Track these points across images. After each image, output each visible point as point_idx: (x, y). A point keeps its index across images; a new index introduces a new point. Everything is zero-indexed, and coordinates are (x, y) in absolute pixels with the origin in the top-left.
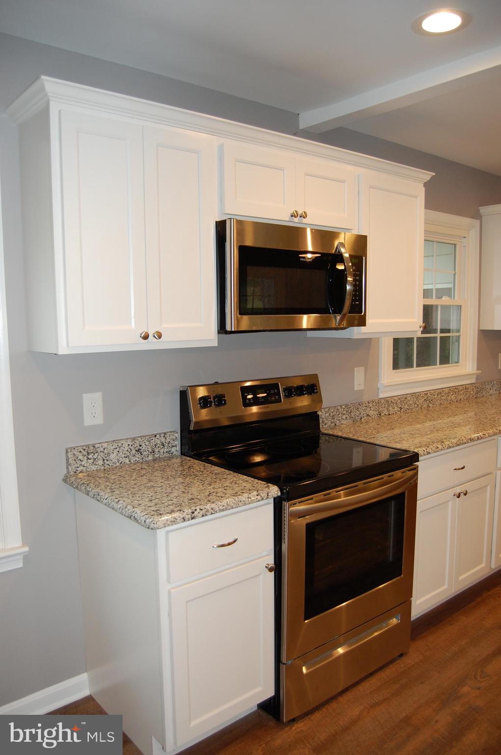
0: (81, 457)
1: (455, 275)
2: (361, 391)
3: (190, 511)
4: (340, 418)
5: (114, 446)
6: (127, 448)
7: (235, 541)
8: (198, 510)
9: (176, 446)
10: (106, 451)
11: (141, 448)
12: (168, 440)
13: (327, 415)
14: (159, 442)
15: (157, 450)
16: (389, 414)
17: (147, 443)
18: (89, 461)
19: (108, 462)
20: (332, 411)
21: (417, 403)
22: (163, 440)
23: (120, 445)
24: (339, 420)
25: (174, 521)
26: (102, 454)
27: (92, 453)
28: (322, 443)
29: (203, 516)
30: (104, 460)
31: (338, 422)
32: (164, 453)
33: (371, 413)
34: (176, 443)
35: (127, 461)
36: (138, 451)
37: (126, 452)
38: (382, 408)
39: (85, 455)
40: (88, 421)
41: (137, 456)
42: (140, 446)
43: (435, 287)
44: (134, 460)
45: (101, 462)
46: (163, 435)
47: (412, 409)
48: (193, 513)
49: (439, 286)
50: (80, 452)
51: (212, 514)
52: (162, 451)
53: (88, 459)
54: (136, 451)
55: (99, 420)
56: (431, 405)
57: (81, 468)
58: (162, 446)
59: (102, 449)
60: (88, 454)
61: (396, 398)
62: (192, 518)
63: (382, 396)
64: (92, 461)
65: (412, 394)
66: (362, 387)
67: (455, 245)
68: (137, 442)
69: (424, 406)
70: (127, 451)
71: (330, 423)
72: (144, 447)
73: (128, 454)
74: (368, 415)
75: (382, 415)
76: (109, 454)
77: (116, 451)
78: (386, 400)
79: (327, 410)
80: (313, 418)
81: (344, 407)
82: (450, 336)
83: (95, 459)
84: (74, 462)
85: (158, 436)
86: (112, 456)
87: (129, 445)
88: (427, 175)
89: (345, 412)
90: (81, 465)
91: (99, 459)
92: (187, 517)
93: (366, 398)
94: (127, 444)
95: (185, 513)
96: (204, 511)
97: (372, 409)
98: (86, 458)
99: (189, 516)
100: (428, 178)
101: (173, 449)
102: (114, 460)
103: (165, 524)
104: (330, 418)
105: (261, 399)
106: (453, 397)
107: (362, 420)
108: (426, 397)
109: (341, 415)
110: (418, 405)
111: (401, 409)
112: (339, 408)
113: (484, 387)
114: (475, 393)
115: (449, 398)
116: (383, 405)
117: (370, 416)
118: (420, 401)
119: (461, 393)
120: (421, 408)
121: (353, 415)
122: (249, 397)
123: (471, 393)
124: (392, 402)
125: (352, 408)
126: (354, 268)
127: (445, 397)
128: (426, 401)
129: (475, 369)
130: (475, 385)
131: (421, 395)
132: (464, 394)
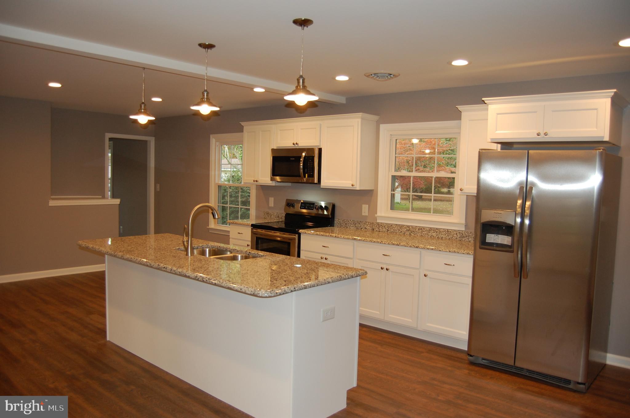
0: (266, 214)
2: (365, 216)
13: (343, 222)
16: (379, 231)
20: (346, 221)
21: (401, 230)
24: (349, 226)
31: (348, 227)
33: (368, 227)
36: (278, 216)
40: (270, 206)
45: (269, 217)
55: (273, 205)
57: (266, 217)
61: (385, 224)
63: (378, 221)
66: (366, 214)
68: (278, 214)
69: (407, 233)
71: (344, 226)
72: (279, 216)
74: (365, 228)
75: (375, 230)
76: (271, 215)
78: (378, 224)
79: (343, 220)
81: (352, 221)
89: (352, 223)
93: (368, 220)
97: (368, 225)
104: (344, 224)
105: (306, 208)
106: (434, 234)
107: (362, 229)
108: (408, 229)
109: (350, 224)
110: (401, 232)
111: (388, 230)
112: (349, 221)
113: (471, 235)
114: (458, 237)
115: (429, 234)
116: (375, 226)
117: (367, 229)
118: (403, 230)
119: (443, 233)
120: (404, 234)
121: (356, 225)
122: (303, 206)
123: (454, 236)
124: (381, 225)
125: (356, 222)
126: (310, 160)
127: (426, 233)
128: (408, 231)
129: (463, 221)
130: (459, 232)
131: (404, 227)
132: (445, 235)
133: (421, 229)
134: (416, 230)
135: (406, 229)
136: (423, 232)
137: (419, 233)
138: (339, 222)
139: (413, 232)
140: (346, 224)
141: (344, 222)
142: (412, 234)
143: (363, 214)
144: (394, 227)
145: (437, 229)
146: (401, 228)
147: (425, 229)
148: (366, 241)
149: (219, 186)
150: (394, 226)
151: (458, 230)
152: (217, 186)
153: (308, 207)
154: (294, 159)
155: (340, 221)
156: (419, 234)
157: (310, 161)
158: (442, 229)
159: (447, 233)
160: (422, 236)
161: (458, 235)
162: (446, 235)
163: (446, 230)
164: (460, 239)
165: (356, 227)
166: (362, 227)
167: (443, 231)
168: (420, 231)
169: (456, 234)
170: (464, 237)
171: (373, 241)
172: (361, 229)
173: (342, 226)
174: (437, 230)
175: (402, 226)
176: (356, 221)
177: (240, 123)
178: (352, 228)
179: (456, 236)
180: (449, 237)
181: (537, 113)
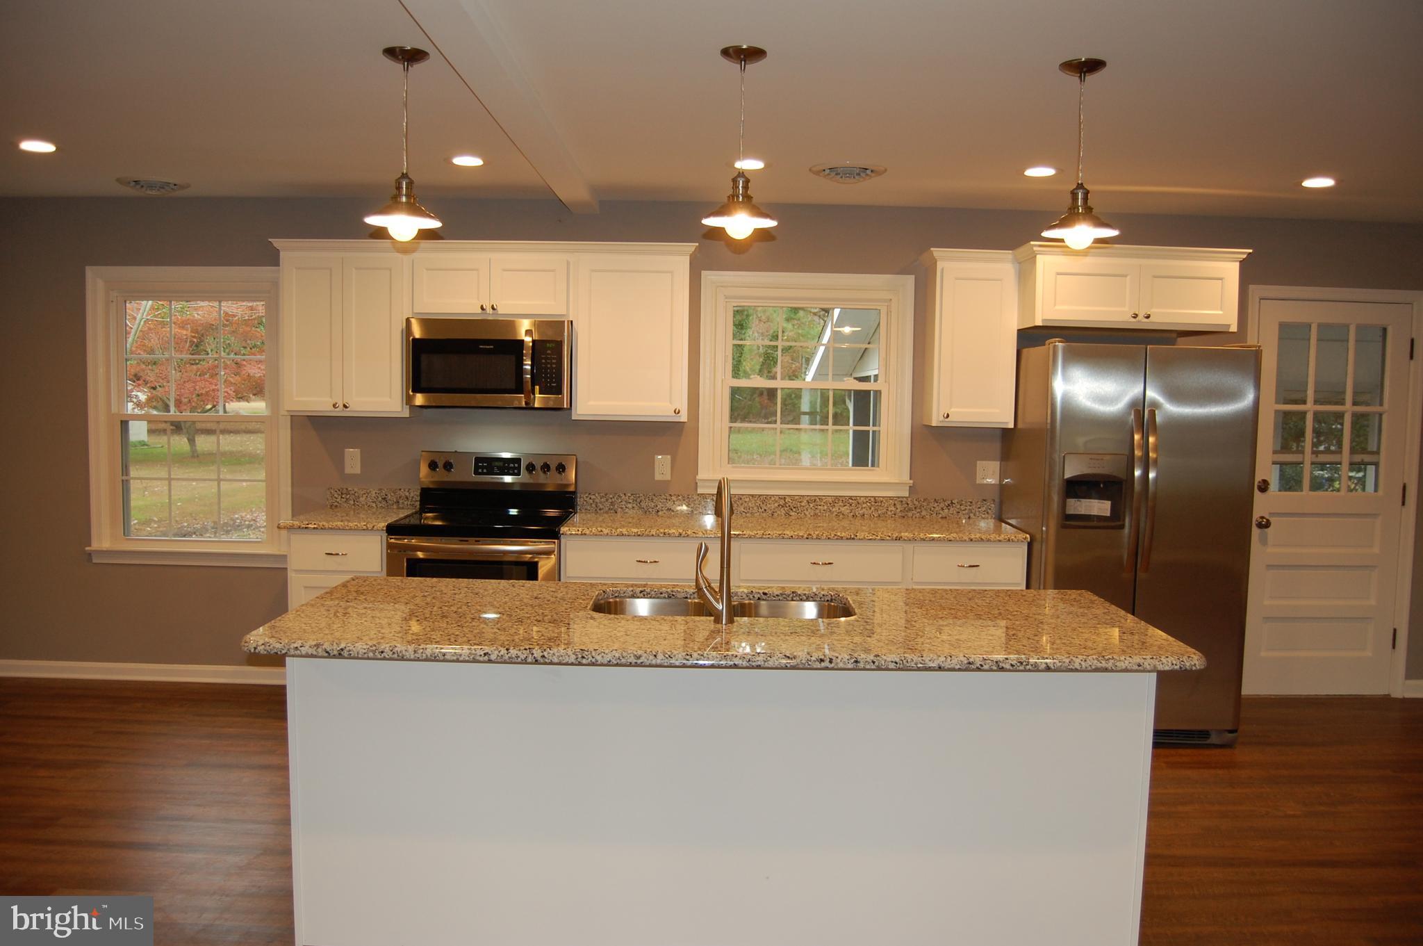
0: (336, 496)
2: (666, 483)
4: (624, 506)
5: (363, 492)
6: (374, 495)
7: (346, 555)
8: (313, 524)
9: (418, 501)
10: (356, 494)
12: (412, 495)
13: (604, 499)
14: (404, 495)
15: (401, 502)
17: (392, 494)
18: (342, 499)
19: (358, 503)
20: (611, 496)
22: (407, 494)
23: (368, 491)
24: (622, 508)
25: (292, 526)
26: (353, 496)
27: (345, 494)
29: (315, 528)
30: (354, 501)
31: (619, 510)
32: (408, 505)
35: (374, 505)
37: (374, 498)
38: (694, 504)
39: (339, 495)
40: (348, 470)
41: (384, 503)
42: (386, 495)
44: (381, 505)
45: (352, 502)
46: (407, 490)
50: (336, 491)
51: (322, 529)
52: (406, 503)
53: (342, 497)
54: (382, 498)
55: (357, 470)
57: (336, 504)
58: (406, 499)
59: (353, 492)
60: (342, 494)
62: (307, 528)
63: (700, 491)
64: (345, 500)
66: (668, 477)
67: (878, 310)
69: (779, 512)
73: (375, 500)
76: (358, 497)
77: (365, 496)
78: (704, 497)
81: (630, 495)
83: (347, 499)
84: (331, 498)
85: (402, 490)
86: (362, 499)
89: (631, 501)
90: (336, 501)
91: (351, 500)
92: (302, 526)
94: (374, 492)
95: (302, 523)
99: (304, 526)
101: (417, 504)
102: (362, 503)
104: (608, 504)
105: (496, 470)
106: (845, 510)
107: (660, 513)
108: (782, 502)
109: (624, 503)
110: (765, 510)
112: (622, 495)
113: (925, 504)
114: (899, 510)
115: (834, 509)
116: (696, 502)
118: (769, 506)
119: (865, 505)
120: (773, 515)
122: (483, 468)
123: (890, 509)
125: (642, 498)
126: (549, 352)
127: (826, 507)
128: (783, 507)
129: (906, 478)
130: (900, 500)
131: (773, 499)
132: (870, 508)
133: (813, 500)
134: (803, 504)
135: (776, 505)
136: (819, 507)
137: (809, 510)
138: (591, 501)
139: (794, 510)
140: (613, 504)
141: (607, 500)
142: (792, 513)
143: (658, 477)
144: (746, 502)
145: (851, 498)
147: (824, 501)
149: (122, 421)
151: (898, 497)
152: (119, 422)
153: (498, 468)
154: (492, 347)
155: (593, 497)
156: (809, 513)
157: (548, 354)
158: (862, 498)
159: (873, 503)
160: (816, 514)
161: (898, 506)
162: (872, 508)
163: (872, 499)
164: (903, 514)
165: (641, 508)
166: (659, 506)
167: (865, 501)
168: (812, 505)
169: (895, 504)
170: (910, 510)
171: (786, 536)
172: (658, 511)
173: (600, 509)
174: (851, 501)
175: (765, 499)
176: (642, 495)
177: (270, 240)
178: (631, 512)
179: (894, 509)
180: (880, 512)
181: (1128, 277)
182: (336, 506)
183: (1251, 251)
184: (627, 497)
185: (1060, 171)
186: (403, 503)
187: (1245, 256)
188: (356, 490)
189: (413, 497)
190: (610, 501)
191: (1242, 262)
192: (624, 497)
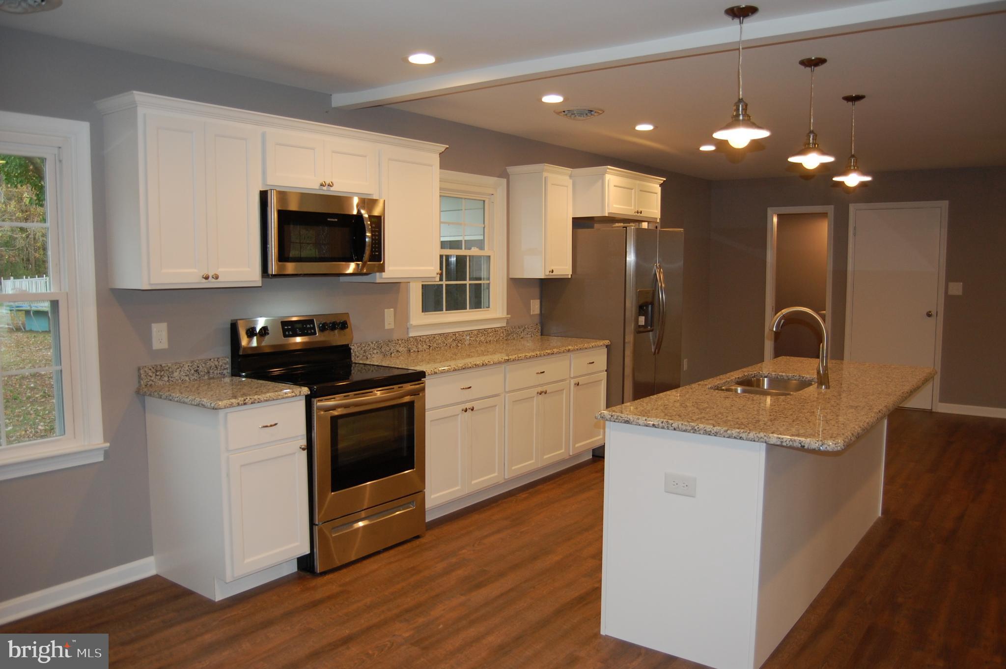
0: (150, 374)
1: (484, 228)
2: (391, 330)
3: (243, 399)
4: (372, 353)
5: (177, 367)
6: (187, 368)
7: (276, 424)
8: (249, 399)
9: (227, 369)
10: (170, 370)
11: (198, 369)
12: (221, 363)
13: (359, 349)
14: (213, 365)
15: (211, 371)
16: (418, 351)
17: (204, 365)
18: (157, 377)
19: (172, 379)
20: (364, 345)
21: (446, 343)
22: (216, 363)
23: (182, 365)
24: (370, 354)
25: (231, 405)
26: (167, 372)
27: (160, 370)
28: (355, 373)
29: (252, 403)
30: (169, 377)
31: (369, 355)
32: (217, 374)
33: (400, 349)
34: (227, 366)
35: (187, 378)
36: (196, 371)
37: (187, 372)
38: (411, 345)
39: (154, 373)
40: (156, 345)
41: (196, 375)
42: (198, 367)
43: (464, 238)
44: (193, 378)
45: (166, 379)
46: (216, 359)
47: (440, 348)
48: (245, 400)
49: (467, 238)
50: (150, 369)
51: (258, 402)
52: (215, 372)
53: (156, 375)
54: (195, 371)
55: (164, 345)
56: (459, 345)
57: (151, 383)
58: (215, 369)
59: (167, 368)
60: (157, 371)
61: (424, 337)
62: (245, 404)
63: (411, 334)
64: (159, 377)
65: (440, 334)
66: (392, 326)
67: (484, 201)
68: (195, 364)
69: (453, 345)
70: (188, 370)
71: (362, 356)
72: (201, 368)
73: (188, 373)
74: (398, 351)
76: (173, 372)
77: (178, 370)
78: (415, 338)
79: (359, 344)
80: (345, 350)
81: (374, 343)
82: (481, 284)
83: (161, 376)
84: (145, 377)
85: (212, 360)
86: (176, 374)
87: (189, 366)
88: (442, 147)
89: (376, 348)
90: (151, 380)
91: (165, 376)
92: (241, 403)
93: (395, 337)
94: (187, 365)
95: (239, 400)
96: (253, 400)
97: (402, 345)
98: (154, 375)
99: (242, 402)
100: (443, 149)
101: (225, 372)
102: (176, 378)
103: (225, 406)
104: (362, 352)
105: (299, 332)
106: (482, 339)
107: (393, 355)
108: (454, 338)
109: (371, 350)
111: (430, 346)
112: (370, 343)
113: (514, 330)
115: (478, 339)
116: (412, 343)
117: (400, 352)
118: (448, 341)
119: (491, 335)
120: (450, 347)
121: (383, 350)
122: (288, 330)
124: (420, 340)
125: (382, 344)
126: (374, 225)
127: (474, 338)
129: (506, 313)
130: (504, 328)
131: (450, 335)
132: (493, 336)
133: (469, 332)
134: (464, 337)
135: (452, 340)
136: (471, 338)
139: (460, 342)
140: (365, 352)
141: (361, 349)
143: (387, 327)
144: (437, 340)
146: (445, 338)
148: (521, 359)
150: (438, 338)
153: (300, 329)
154: (336, 220)
157: (373, 227)
159: (494, 333)
160: (470, 344)
163: (494, 329)
164: (506, 338)
165: (381, 352)
166: (392, 349)
167: (489, 330)
168: (468, 337)
170: (509, 334)
172: (391, 354)
173: (358, 357)
174: (485, 332)
175: (445, 336)
176: (382, 342)
178: (376, 356)
180: (497, 338)
181: (633, 190)
182: (151, 385)
183: (665, 179)
184: (373, 345)
185: (656, 127)
186: (213, 373)
187: (662, 182)
188: (170, 365)
189: (221, 366)
190: (363, 349)
191: (661, 185)
192: (371, 345)
